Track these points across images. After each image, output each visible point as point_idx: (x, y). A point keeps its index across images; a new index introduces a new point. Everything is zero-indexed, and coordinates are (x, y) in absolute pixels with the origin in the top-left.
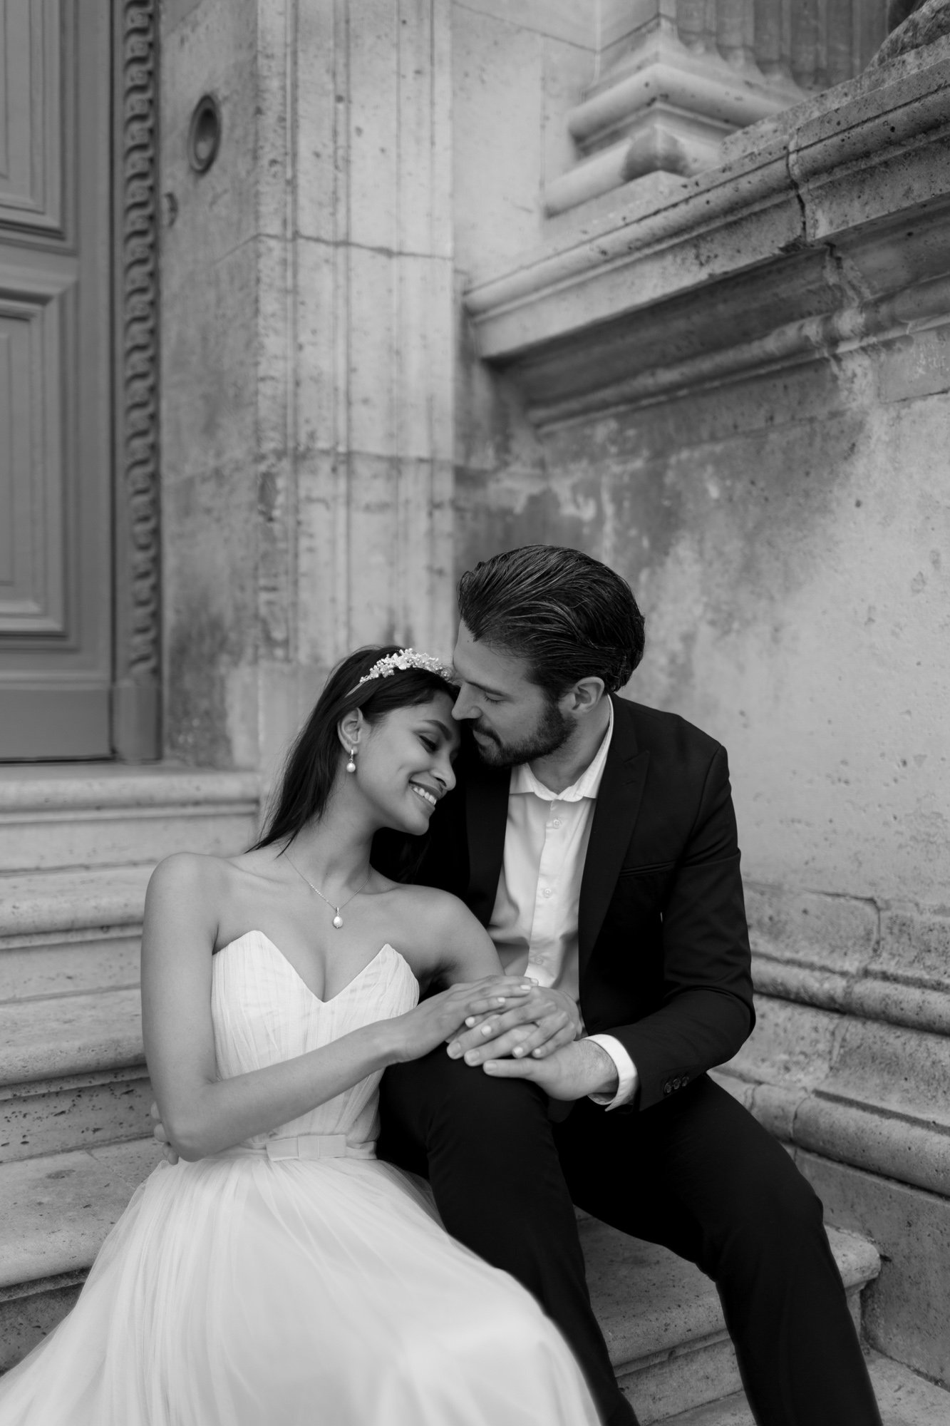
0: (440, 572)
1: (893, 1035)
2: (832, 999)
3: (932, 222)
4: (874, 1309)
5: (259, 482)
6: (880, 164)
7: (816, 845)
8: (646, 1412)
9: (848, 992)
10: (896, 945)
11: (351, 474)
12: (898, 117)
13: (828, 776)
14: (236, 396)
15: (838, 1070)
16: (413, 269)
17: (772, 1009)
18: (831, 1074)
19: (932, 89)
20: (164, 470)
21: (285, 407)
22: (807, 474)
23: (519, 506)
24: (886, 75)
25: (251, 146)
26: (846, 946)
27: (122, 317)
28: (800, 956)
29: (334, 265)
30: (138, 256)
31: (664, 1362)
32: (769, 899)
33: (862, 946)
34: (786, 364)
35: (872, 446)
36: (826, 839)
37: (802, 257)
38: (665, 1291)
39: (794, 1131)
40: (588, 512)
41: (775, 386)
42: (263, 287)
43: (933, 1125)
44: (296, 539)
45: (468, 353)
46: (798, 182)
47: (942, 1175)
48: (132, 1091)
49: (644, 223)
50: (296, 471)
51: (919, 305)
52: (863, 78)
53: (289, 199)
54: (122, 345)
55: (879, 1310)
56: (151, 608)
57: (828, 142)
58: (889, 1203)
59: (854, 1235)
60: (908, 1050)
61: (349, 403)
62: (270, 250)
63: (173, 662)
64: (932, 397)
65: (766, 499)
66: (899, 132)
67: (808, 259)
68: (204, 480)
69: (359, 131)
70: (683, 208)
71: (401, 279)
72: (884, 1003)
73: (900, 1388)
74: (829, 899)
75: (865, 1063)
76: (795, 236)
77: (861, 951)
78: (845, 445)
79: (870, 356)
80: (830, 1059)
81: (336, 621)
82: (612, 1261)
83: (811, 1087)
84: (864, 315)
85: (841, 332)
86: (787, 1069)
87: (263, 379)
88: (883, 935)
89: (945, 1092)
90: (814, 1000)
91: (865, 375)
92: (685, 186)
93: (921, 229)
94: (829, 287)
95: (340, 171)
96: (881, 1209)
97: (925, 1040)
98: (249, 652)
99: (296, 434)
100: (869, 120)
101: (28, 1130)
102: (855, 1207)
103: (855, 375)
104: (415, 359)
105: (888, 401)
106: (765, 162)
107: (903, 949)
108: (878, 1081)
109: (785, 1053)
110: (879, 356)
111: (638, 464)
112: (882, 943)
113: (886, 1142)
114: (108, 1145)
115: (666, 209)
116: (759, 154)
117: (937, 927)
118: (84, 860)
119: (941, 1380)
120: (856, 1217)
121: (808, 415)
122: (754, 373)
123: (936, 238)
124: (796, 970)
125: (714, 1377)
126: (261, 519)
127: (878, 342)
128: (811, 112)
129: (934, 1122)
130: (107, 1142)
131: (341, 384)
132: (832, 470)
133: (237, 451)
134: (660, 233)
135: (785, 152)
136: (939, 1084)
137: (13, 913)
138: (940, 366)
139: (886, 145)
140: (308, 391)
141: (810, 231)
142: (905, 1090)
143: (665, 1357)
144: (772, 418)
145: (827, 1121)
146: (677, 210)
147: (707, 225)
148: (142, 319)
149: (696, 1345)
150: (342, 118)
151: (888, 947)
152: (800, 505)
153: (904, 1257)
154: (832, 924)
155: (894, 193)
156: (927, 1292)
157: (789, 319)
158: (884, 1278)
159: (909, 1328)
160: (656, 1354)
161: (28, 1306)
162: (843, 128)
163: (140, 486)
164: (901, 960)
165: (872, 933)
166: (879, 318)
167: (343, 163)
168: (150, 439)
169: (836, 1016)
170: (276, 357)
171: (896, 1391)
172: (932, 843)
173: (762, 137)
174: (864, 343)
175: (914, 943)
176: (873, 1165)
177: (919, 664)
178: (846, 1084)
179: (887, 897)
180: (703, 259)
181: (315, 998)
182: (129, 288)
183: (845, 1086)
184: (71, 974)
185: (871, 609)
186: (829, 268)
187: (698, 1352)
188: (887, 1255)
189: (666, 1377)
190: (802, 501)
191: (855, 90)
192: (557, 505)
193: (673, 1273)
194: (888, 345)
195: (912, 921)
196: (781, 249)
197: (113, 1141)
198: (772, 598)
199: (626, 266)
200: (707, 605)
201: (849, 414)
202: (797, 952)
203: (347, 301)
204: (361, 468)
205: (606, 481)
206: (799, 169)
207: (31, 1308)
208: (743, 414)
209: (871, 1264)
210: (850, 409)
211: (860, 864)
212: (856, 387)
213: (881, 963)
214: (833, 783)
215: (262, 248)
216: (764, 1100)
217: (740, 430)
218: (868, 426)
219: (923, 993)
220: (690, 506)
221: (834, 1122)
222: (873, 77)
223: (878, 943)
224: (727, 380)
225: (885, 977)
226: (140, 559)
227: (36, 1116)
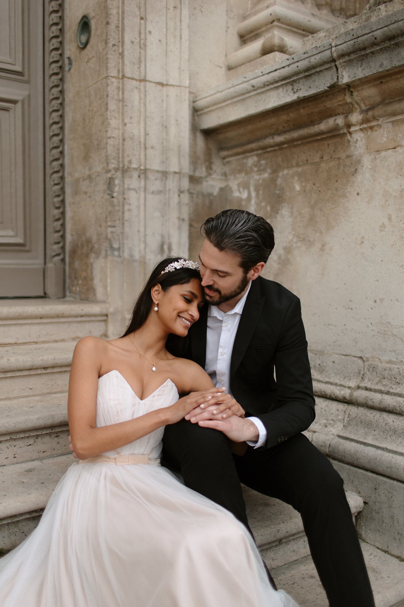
0: (183, 220)
1: (369, 413)
2: (345, 398)
3: (391, 77)
4: (360, 523)
5: (108, 181)
6: (370, 53)
7: (338, 335)
8: (270, 565)
9: (351, 395)
10: (371, 376)
11: (146, 178)
12: (378, 33)
13: (344, 306)
14: (98, 145)
15: (347, 427)
16: (172, 92)
17: (320, 402)
18: (344, 428)
19: (392, 22)
20: (66, 175)
21: (119, 150)
22: (337, 181)
23: (216, 192)
24: (372, 14)
25: (104, 38)
26: (350, 376)
27: (48, 110)
28: (331, 380)
29: (139, 89)
30: (55, 83)
31: (277, 545)
32: (319, 357)
33: (357, 376)
34: (329, 135)
35: (364, 170)
36: (343, 332)
37: (336, 90)
38: (277, 516)
39: (329, 451)
40: (245, 195)
41: (324, 144)
42: (109, 98)
43: (385, 449)
44: (123, 206)
45: (194, 128)
46: (336, 59)
47: (389, 469)
48: (59, 436)
49: (270, 74)
50: (123, 177)
51: (384, 112)
52: (363, 15)
53: (121, 61)
54: (48, 122)
55: (362, 523)
56: (61, 233)
57: (348, 43)
58: (367, 481)
59: (353, 493)
60: (376, 419)
61: (146, 148)
62: (112, 83)
63: (70, 256)
64: (389, 150)
65: (320, 191)
66: (378, 40)
67: (339, 91)
68: (84, 180)
69: (150, 32)
70: (287, 68)
71: (167, 96)
72: (366, 399)
73: (371, 554)
74: (343, 357)
75: (358, 424)
76: (334, 82)
77: (356, 378)
78: (353, 169)
79: (364, 132)
80: (344, 422)
81: (140, 240)
82: (255, 504)
83: (335, 434)
84: (362, 115)
85: (352, 122)
86: (326, 426)
87: (109, 138)
88: (365, 372)
89: (390, 436)
90: (337, 398)
91: (362, 140)
92: (288, 60)
93: (386, 80)
94: (347, 103)
95: (142, 49)
96: (364, 483)
97: (383, 415)
98: (103, 253)
99: (123, 161)
100: (366, 34)
101: (16, 452)
102: (353, 482)
103: (357, 140)
104: (173, 130)
105: (371, 151)
106: (322, 51)
107: (374, 377)
108: (363, 431)
109: (325, 420)
110: (368, 133)
111: (266, 175)
112: (365, 375)
113: (367, 456)
114: (49, 458)
115: (279, 69)
116: (320, 47)
117: (388, 368)
118: (35, 340)
119: (388, 551)
120: (354, 486)
121: (337, 157)
122: (315, 138)
123: (392, 84)
124: (330, 386)
125: (297, 551)
126: (109, 197)
127: (367, 127)
128: (341, 29)
129: (386, 448)
130: (48, 457)
131: (142, 140)
132: (347, 180)
133: (98, 168)
134: (277, 79)
135: (330, 46)
136: (388, 432)
137: (8, 362)
138: (393, 137)
139: (373, 45)
140: (128, 143)
141: (340, 80)
142: (374, 435)
143: (277, 543)
144: (322, 157)
145: (342, 448)
146: (284, 69)
147: (297, 76)
148: (57, 111)
149: (290, 538)
150: (143, 27)
151: (367, 377)
152: (334, 194)
153: (373, 502)
154: (344, 367)
155: (375, 65)
156: (382, 516)
157: (331, 116)
158: (365, 510)
159: (375, 530)
160: (274, 542)
161: (19, 524)
162: (355, 37)
163: (56, 182)
164: (373, 382)
165: (361, 371)
166: (368, 117)
167: (143, 46)
168: (60, 162)
169: (346, 405)
170: (115, 128)
171: (369, 556)
172: (386, 334)
173: (320, 39)
174: (361, 127)
175: (378, 375)
176: (361, 465)
177: (382, 261)
178: (350, 432)
179: (367, 356)
180: (295, 90)
181: (138, 398)
182: (51, 97)
183: (350, 433)
184: (31, 388)
185: (363, 238)
186: (347, 95)
187: (290, 541)
188: (366, 501)
189: (278, 551)
190: (334, 192)
191: (359, 20)
192: (231, 191)
193: (280, 509)
194: (371, 128)
195: (377, 366)
196: (328, 87)
197: (51, 456)
198: (321, 233)
199: (263, 92)
200: (294, 235)
201: (355, 156)
202: (330, 379)
203: (145, 105)
204: (150, 176)
205: (252, 182)
206: (336, 53)
207: (20, 525)
208: (310, 155)
209: (360, 505)
210: (355, 154)
211: (357, 342)
212: (358, 145)
213: (365, 383)
214: (346, 309)
215: (109, 82)
216: (316, 439)
217: (309, 162)
218: (362, 162)
219: (382, 395)
220: (288, 193)
221: (345, 448)
222: (367, 15)
223: (363, 375)
224: (304, 141)
225: (366, 389)
226: (56, 213)
227: (19, 446)
